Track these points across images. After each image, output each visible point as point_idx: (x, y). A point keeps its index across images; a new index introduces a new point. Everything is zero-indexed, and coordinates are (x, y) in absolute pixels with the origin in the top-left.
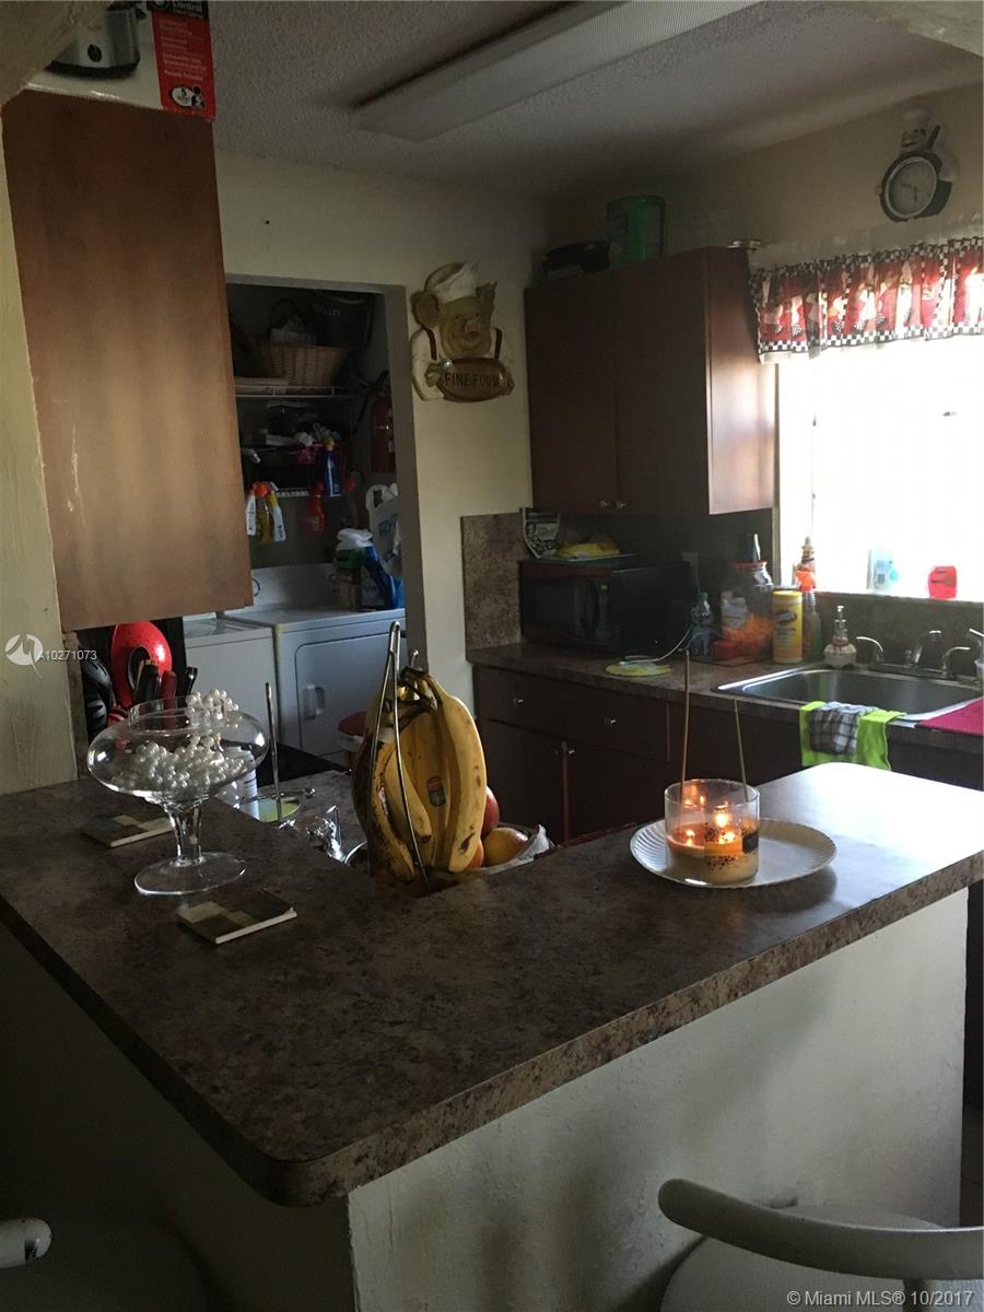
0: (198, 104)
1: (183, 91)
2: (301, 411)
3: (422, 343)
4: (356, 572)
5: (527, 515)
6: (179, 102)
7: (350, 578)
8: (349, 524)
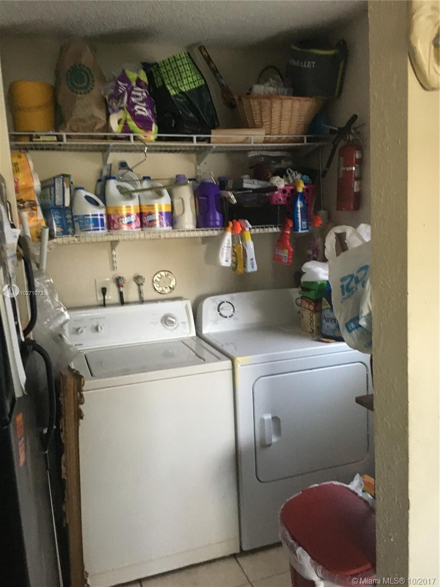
2: (278, 159)
4: (317, 302)
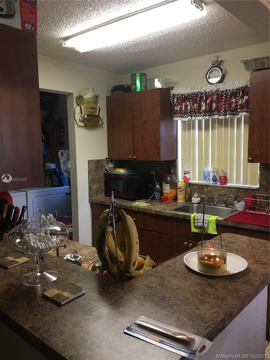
0: (33, 29)
1: (28, 25)
3: (78, 109)
4: (51, 175)
5: (106, 160)
6: (27, 28)
7: (49, 177)
8: (49, 161)
